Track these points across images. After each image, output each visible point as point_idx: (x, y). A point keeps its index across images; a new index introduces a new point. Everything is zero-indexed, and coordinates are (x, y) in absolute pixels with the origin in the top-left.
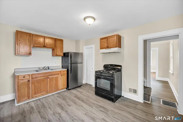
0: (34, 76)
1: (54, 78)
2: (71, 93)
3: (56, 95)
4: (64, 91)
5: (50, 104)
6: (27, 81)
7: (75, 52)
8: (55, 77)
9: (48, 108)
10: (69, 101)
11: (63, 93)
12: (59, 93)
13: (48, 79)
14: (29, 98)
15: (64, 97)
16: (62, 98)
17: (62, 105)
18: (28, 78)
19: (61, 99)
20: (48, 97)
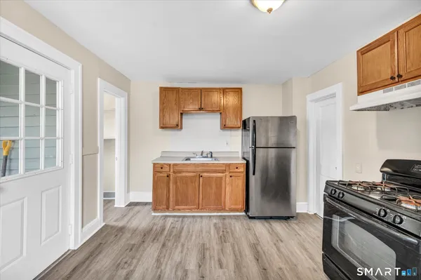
0: (177, 168)
1: (213, 177)
2: (249, 229)
3: (215, 221)
4: (238, 216)
5: (192, 235)
6: (166, 175)
7: (281, 115)
8: (217, 177)
9: (180, 245)
10: (229, 250)
11: (233, 221)
12: (224, 218)
13: (201, 179)
14: (168, 208)
15: (227, 232)
16: (221, 233)
17: (207, 254)
18: (168, 169)
19: (216, 236)
20: (199, 220)
